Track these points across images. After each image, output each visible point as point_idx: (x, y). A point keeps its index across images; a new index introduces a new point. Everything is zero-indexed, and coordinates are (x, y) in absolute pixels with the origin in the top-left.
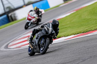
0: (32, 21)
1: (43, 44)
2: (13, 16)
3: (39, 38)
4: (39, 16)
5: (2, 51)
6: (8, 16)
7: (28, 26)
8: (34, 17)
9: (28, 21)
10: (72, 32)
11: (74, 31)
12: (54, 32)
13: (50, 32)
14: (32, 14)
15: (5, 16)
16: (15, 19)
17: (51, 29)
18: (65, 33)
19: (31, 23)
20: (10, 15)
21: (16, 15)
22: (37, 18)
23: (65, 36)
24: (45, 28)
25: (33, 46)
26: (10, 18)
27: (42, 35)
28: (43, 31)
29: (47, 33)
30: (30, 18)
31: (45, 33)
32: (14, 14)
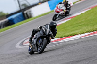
0: (60, 13)
1: (41, 44)
2: (28, 13)
3: (37, 38)
4: (67, 9)
5: (17, 48)
6: (23, 14)
7: (56, 18)
8: (63, 10)
9: (56, 13)
10: (88, 30)
11: (90, 29)
12: (51, 33)
13: (47, 33)
14: (61, 7)
15: (21, 13)
16: (31, 17)
17: (48, 30)
18: (80, 30)
19: (59, 15)
20: (25, 12)
21: (31, 13)
22: (66, 11)
23: (80, 34)
24: (43, 29)
25: (32, 45)
26: (25, 15)
27: (40, 36)
28: (41, 32)
29: (44, 33)
30: (58, 10)
31: (42, 34)
32: (30, 11)
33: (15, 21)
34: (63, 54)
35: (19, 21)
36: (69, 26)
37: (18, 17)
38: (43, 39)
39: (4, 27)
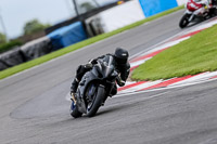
0: (196, 13)
1: (92, 96)
2: (94, 24)
3: (86, 83)
9: (188, 12)
13: (106, 74)
18: (211, 62)
20: (88, 21)
21: (102, 22)
23: (210, 71)
24: (99, 64)
26: (88, 28)
28: (93, 71)
33: (64, 41)
34: (173, 116)
35: (74, 42)
36: (185, 53)
37: (71, 33)
38: (97, 87)
39: (40, 56)
